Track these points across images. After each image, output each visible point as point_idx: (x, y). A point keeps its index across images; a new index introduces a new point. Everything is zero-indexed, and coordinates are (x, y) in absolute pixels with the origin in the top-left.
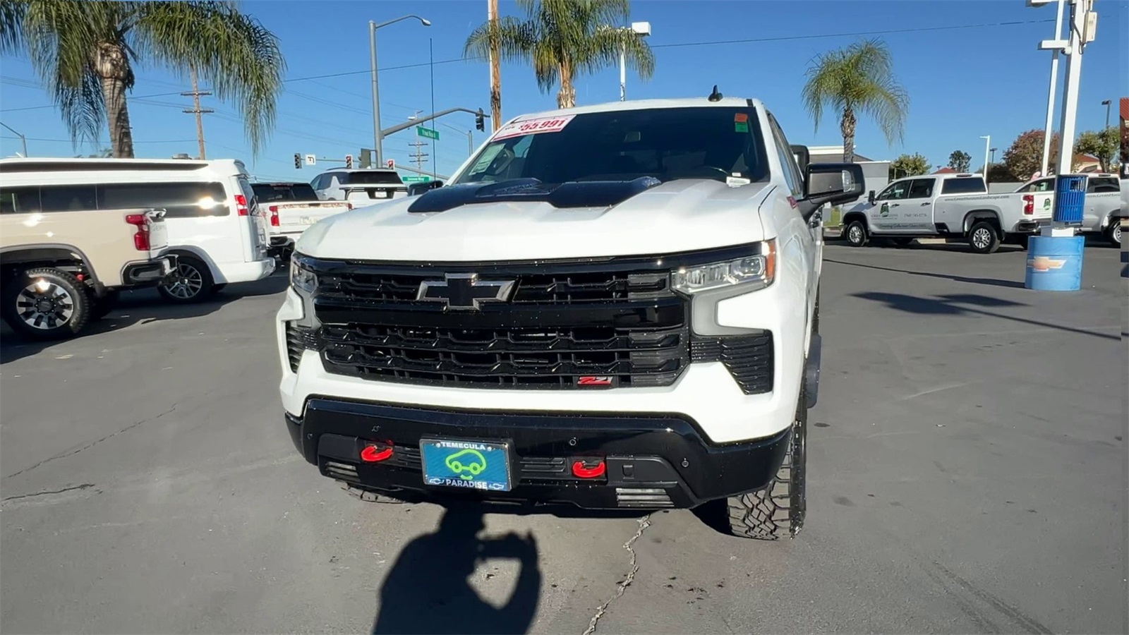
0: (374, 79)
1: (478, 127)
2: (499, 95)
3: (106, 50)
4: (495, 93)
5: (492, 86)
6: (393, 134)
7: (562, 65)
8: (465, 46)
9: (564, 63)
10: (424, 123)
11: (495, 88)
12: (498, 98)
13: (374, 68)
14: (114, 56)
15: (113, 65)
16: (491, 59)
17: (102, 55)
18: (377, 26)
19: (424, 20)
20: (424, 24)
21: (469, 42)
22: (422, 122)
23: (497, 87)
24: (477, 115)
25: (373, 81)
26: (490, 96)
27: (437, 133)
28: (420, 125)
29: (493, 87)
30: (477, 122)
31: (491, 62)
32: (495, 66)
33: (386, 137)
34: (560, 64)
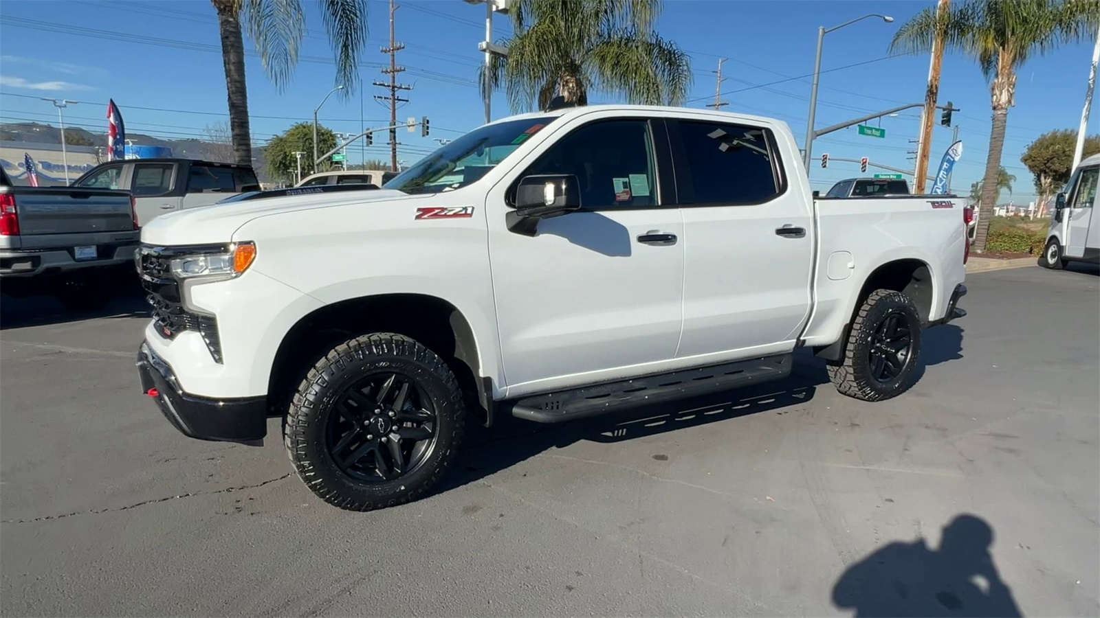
0: (815, 82)
1: (943, 122)
2: (936, 88)
3: (567, 82)
4: (932, 86)
5: (929, 79)
6: (828, 134)
7: (1004, 49)
8: (892, 41)
9: (1006, 46)
10: (868, 121)
11: (933, 81)
12: (935, 91)
13: (816, 72)
14: (571, 85)
15: (569, 92)
16: (933, 50)
17: (563, 85)
18: (826, 31)
19: (886, 18)
20: (886, 20)
21: (898, 35)
22: (866, 120)
23: (936, 80)
24: (944, 110)
25: (813, 84)
26: (926, 89)
27: (883, 131)
28: (863, 124)
29: (931, 80)
30: (943, 117)
31: (933, 54)
32: (937, 57)
33: (818, 137)
34: (1001, 48)
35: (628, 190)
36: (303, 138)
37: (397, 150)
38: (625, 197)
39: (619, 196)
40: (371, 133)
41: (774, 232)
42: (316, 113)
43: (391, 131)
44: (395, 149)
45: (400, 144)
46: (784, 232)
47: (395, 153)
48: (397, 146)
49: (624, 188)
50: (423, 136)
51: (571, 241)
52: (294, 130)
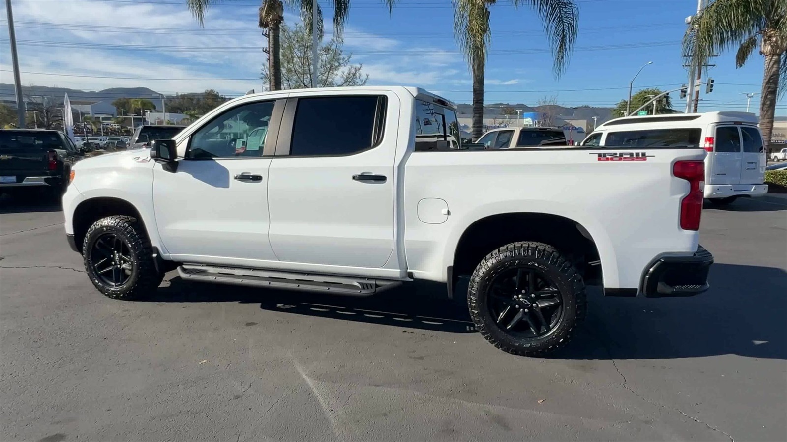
35: (245, 146)
36: (643, 100)
37: (698, 105)
38: (242, 151)
39: (237, 151)
40: (668, 94)
41: (351, 178)
42: (631, 83)
43: (682, 91)
44: (697, 104)
45: (702, 100)
46: (364, 178)
47: (697, 107)
48: (699, 102)
49: (242, 145)
50: (707, 92)
51: (194, 177)
52: (638, 95)
